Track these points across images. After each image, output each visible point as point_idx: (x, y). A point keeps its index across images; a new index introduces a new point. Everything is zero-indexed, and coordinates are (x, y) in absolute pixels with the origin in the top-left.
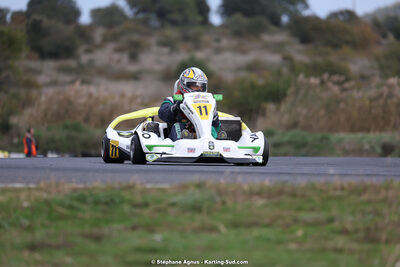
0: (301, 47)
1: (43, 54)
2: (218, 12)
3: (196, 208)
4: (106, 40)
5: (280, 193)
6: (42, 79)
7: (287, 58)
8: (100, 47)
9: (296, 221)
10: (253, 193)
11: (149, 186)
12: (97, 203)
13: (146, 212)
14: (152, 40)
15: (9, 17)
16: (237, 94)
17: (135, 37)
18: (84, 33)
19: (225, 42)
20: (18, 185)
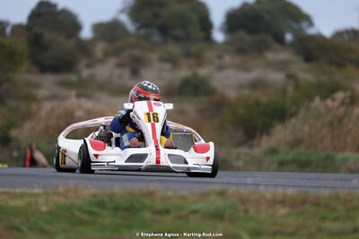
0: (305, 66)
1: (44, 68)
2: (221, 29)
3: (218, 216)
4: (107, 54)
5: (304, 202)
6: (42, 93)
7: (290, 77)
8: (101, 61)
9: (320, 230)
10: (275, 202)
11: (170, 193)
12: (117, 209)
13: (168, 219)
14: (154, 56)
15: (8, 30)
16: (241, 111)
17: (137, 52)
18: (84, 48)
19: (227, 59)
20: (36, 191)
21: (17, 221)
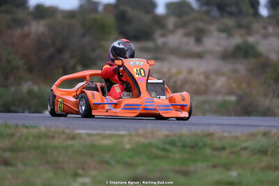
2: (266, 6)
3: (263, 152)
4: (177, 26)
8: (172, 32)
11: (226, 134)
12: (184, 146)
13: (224, 154)
14: (213, 28)
17: (200, 25)
18: (159, 21)
19: (271, 29)
20: (122, 133)
21: (107, 156)
